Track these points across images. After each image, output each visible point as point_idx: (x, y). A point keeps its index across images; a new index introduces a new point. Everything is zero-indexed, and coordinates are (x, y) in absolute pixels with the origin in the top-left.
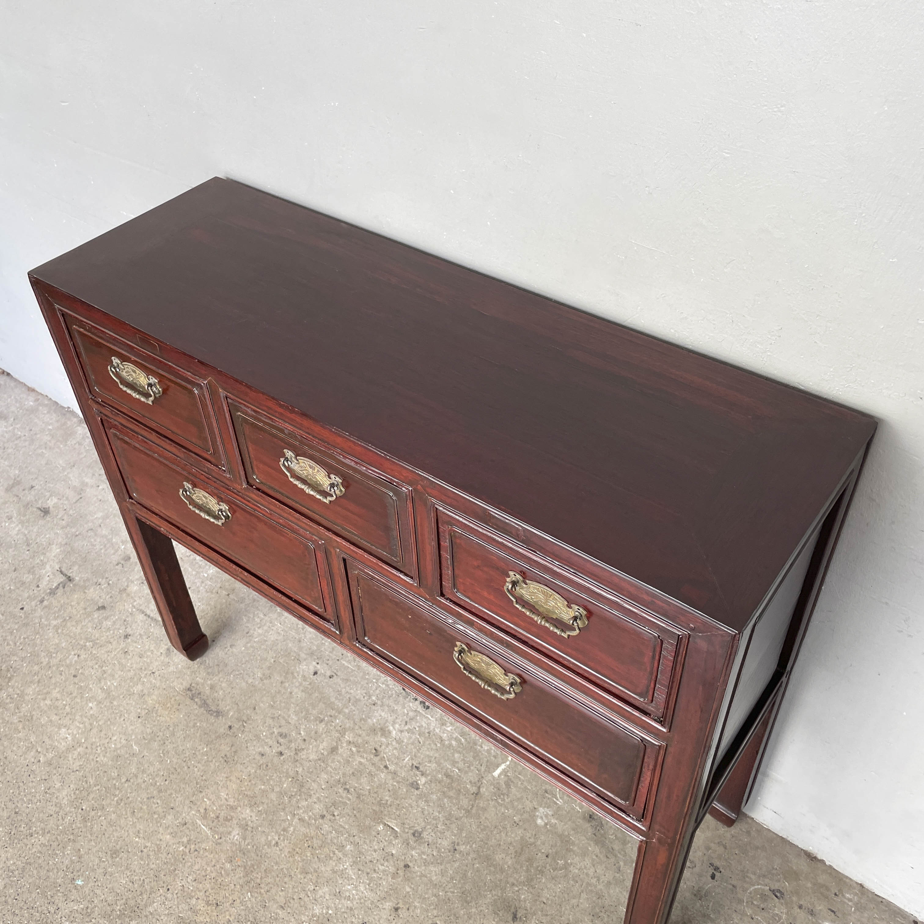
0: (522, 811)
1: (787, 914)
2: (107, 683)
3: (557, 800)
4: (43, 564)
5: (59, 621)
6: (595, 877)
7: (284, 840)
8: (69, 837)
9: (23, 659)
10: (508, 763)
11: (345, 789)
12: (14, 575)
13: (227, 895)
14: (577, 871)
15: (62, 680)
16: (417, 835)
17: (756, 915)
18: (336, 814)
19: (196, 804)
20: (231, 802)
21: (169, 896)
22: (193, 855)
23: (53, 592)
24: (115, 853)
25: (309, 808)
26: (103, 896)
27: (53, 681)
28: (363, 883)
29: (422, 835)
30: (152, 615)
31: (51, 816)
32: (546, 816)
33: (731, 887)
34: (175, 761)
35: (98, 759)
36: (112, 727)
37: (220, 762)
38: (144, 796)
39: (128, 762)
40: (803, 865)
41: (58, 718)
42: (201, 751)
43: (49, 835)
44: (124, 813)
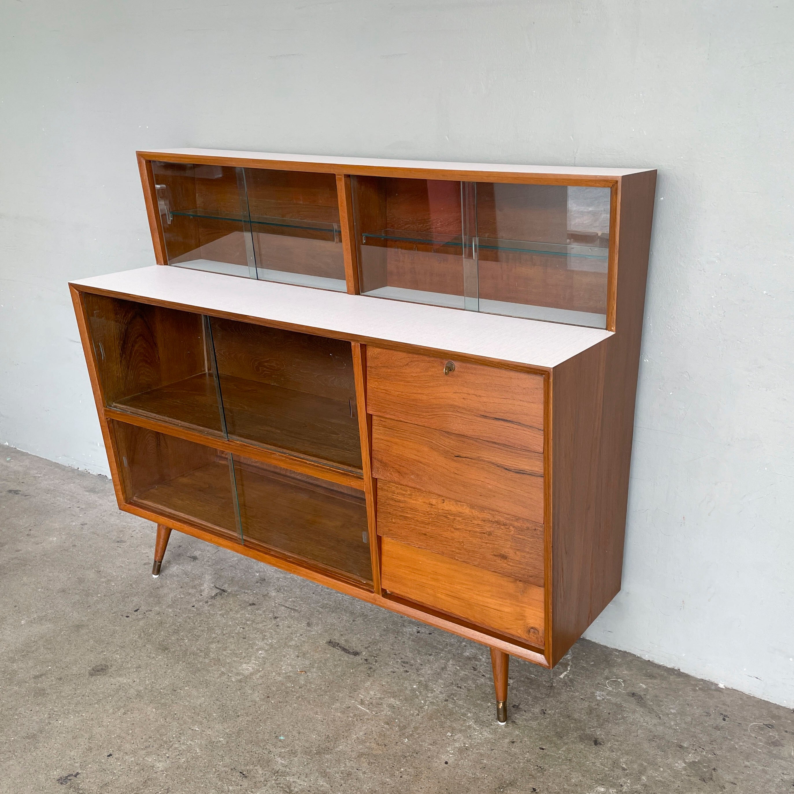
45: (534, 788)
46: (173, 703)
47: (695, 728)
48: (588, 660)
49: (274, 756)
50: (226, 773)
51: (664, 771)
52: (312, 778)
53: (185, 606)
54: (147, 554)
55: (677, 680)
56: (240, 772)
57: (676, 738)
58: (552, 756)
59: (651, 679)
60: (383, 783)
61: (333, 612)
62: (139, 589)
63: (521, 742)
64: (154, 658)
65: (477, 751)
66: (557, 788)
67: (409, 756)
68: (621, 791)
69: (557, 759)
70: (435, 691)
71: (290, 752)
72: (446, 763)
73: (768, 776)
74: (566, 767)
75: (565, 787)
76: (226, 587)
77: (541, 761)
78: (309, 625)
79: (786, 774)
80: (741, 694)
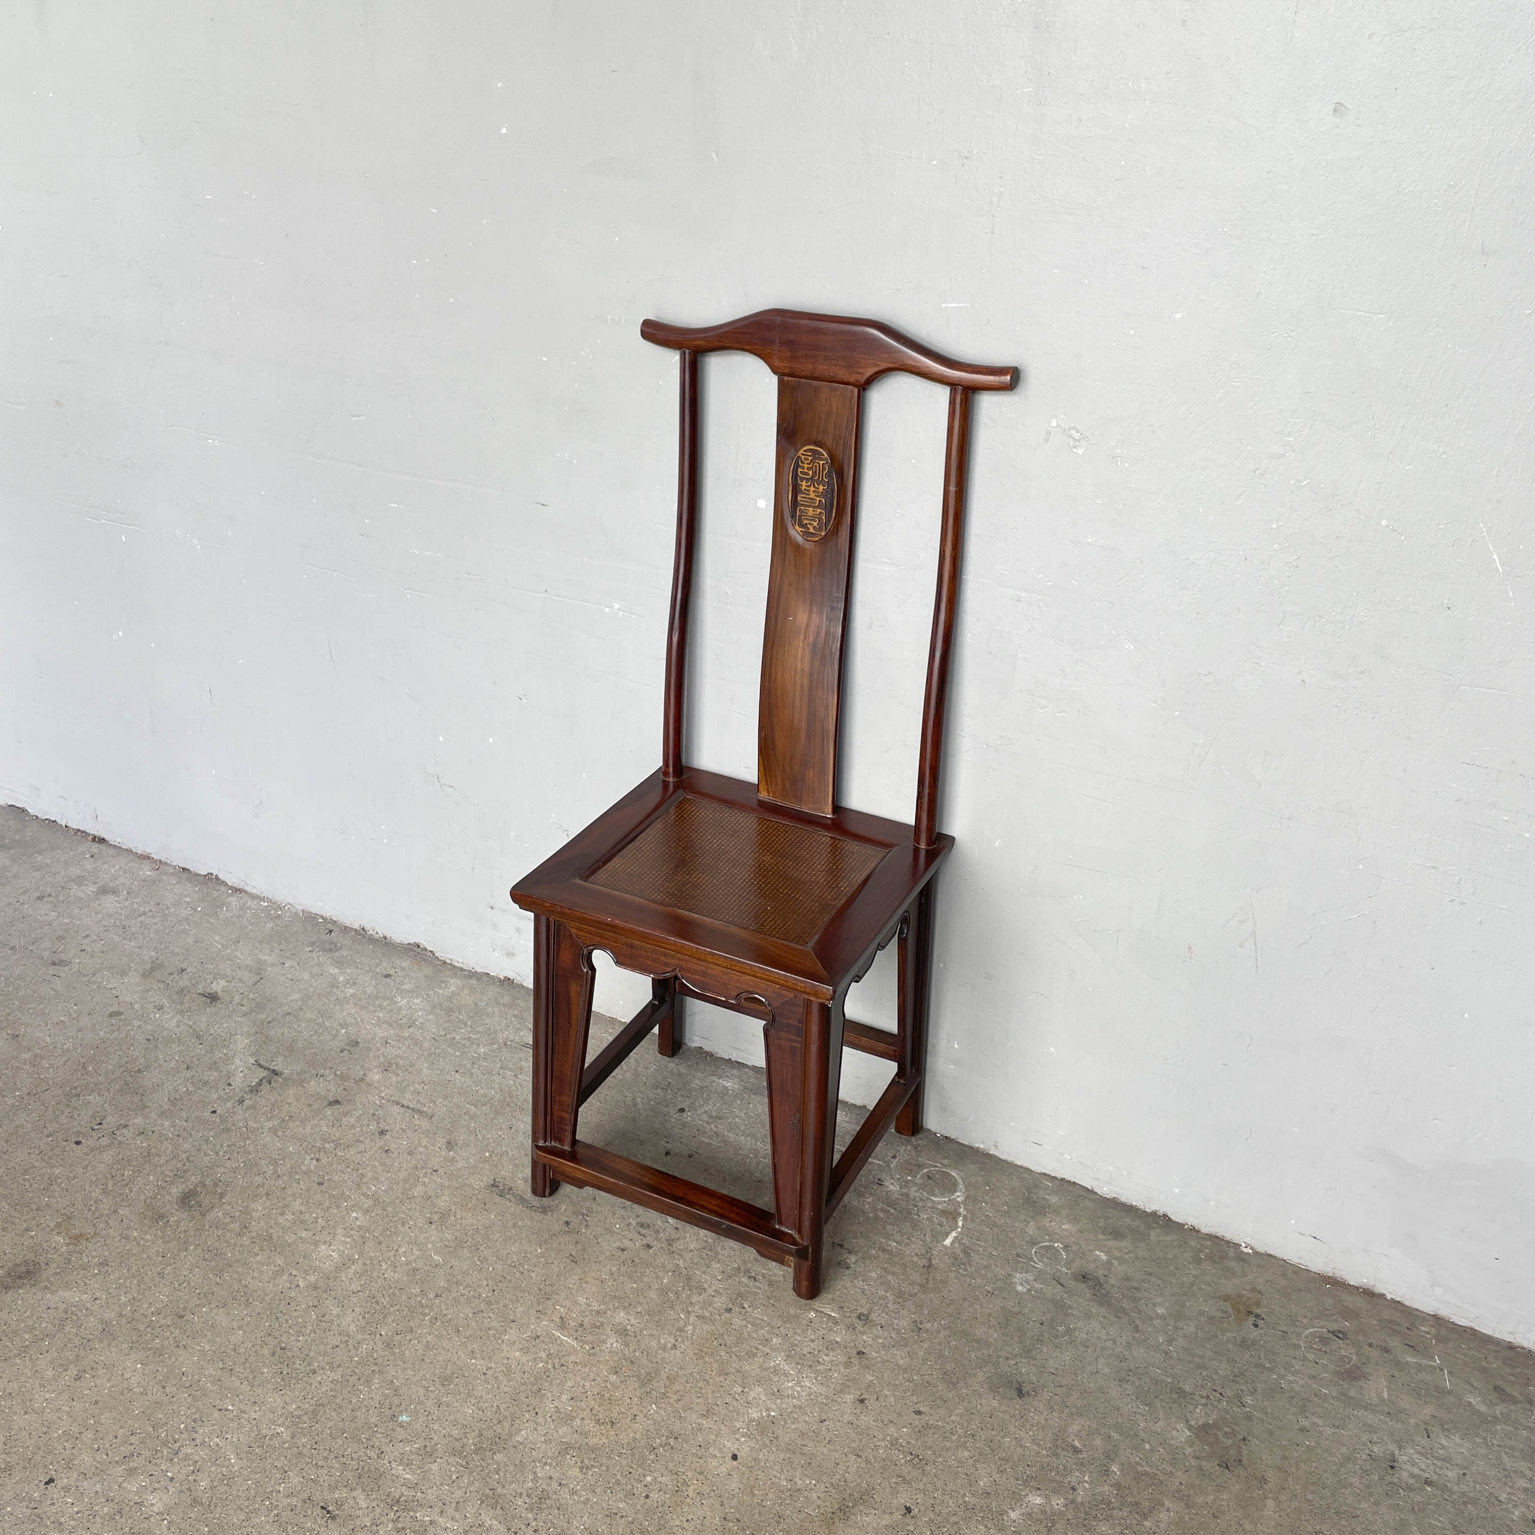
0: (994, 1279)
1: (1357, 1353)
2: (371, 1188)
3: (1036, 1263)
4: (228, 1059)
5: (276, 1122)
6: (1109, 1340)
7: (683, 1341)
8: (372, 1369)
9: (235, 1170)
10: (959, 1230)
11: (749, 1277)
12: (189, 1074)
13: (623, 1410)
14: (1084, 1336)
15: (301, 1188)
16: (864, 1318)
17: (1320, 1359)
18: (746, 1305)
19: (545, 1313)
20: (596, 1306)
21: (540, 1420)
22: (560, 1371)
23: (255, 1090)
24: (446, 1380)
25: (708, 1304)
26: (444, 1431)
27: (289, 1191)
28: (806, 1377)
29: (870, 1318)
30: (411, 1106)
31: (337, 1346)
32: (1026, 1282)
33: (1281, 1333)
34: (500, 1268)
35: (386, 1276)
36: (395, 1238)
37: (565, 1262)
38: (468, 1311)
39: (432, 1275)
40: (1360, 1303)
41: (311, 1234)
42: (534, 1254)
43: (341, 1369)
44: (444, 1333)
45: (908, 1505)
46: (178, 1346)
47: (1204, 1348)
48: (995, 1201)
49: (390, 1462)
50: (292, 1510)
51: (1152, 1450)
52: (470, 1511)
53: (197, 1113)
54: (114, 991)
55: (1163, 1238)
56: (322, 1507)
57: (1169, 1374)
58: (937, 1427)
59: (1117, 1239)
60: (612, 1515)
61: (497, 1113)
62: (100, 1075)
63: (877, 1399)
64: (135, 1239)
65: (794, 1426)
66: (951, 1501)
67: (661, 1445)
68: (1073, 1501)
69: (948, 1435)
70: (704, 1289)
71: (422, 1452)
72: (735, 1457)
73: (1344, 1450)
74: (966, 1453)
75: (967, 1499)
76: (279, 1064)
77: (917, 1440)
78: (450, 1145)
79: (1376, 1443)
80: (1282, 1263)
